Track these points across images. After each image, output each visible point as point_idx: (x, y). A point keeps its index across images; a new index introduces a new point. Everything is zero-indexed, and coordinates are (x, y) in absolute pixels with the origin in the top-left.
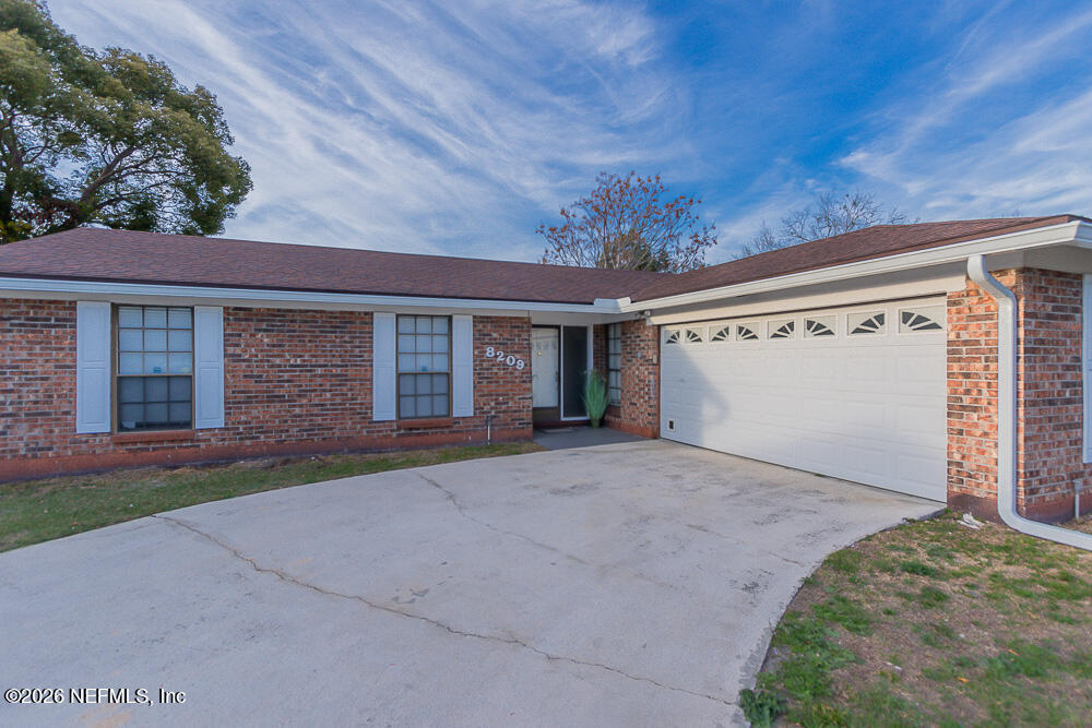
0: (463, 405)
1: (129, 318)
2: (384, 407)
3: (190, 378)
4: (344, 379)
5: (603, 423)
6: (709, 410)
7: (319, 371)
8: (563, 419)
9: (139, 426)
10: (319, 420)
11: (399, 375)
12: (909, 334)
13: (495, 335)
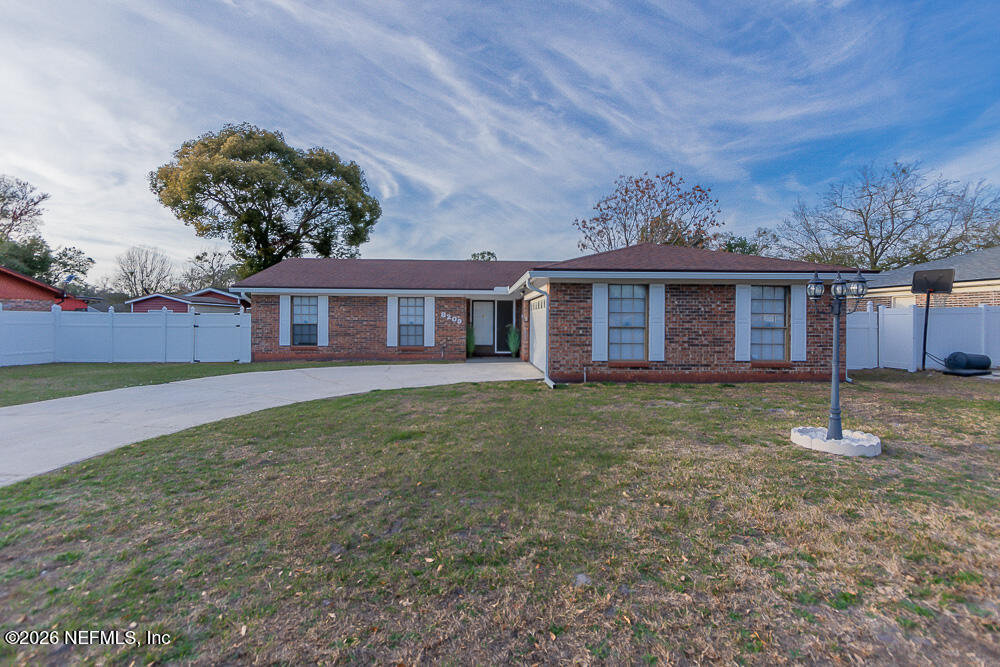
1: (297, 301)
2: (392, 340)
3: (316, 325)
4: (375, 327)
7: (365, 323)
8: (496, 352)
9: (300, 344)
10: (364, 345)
11: (400, 326)
13: (446, 306)
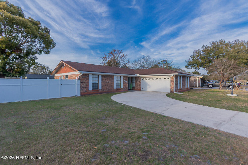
0: (122, 87)
5: (132, 89)
6: (148, 87)
12: (167, 79)
